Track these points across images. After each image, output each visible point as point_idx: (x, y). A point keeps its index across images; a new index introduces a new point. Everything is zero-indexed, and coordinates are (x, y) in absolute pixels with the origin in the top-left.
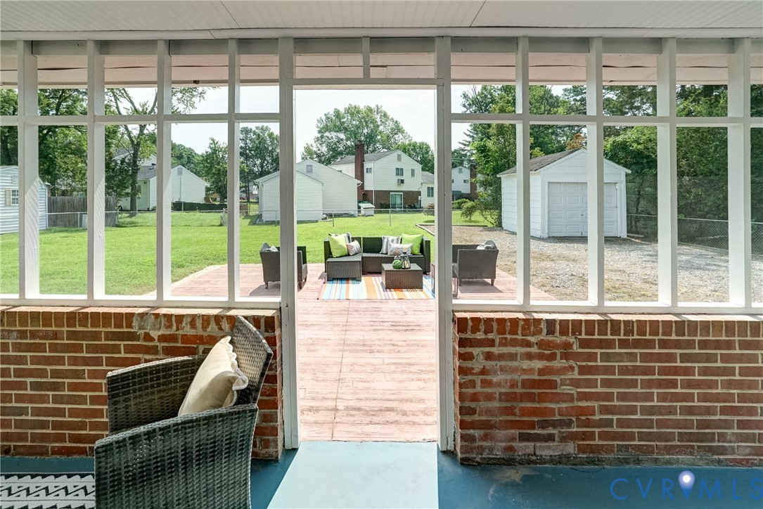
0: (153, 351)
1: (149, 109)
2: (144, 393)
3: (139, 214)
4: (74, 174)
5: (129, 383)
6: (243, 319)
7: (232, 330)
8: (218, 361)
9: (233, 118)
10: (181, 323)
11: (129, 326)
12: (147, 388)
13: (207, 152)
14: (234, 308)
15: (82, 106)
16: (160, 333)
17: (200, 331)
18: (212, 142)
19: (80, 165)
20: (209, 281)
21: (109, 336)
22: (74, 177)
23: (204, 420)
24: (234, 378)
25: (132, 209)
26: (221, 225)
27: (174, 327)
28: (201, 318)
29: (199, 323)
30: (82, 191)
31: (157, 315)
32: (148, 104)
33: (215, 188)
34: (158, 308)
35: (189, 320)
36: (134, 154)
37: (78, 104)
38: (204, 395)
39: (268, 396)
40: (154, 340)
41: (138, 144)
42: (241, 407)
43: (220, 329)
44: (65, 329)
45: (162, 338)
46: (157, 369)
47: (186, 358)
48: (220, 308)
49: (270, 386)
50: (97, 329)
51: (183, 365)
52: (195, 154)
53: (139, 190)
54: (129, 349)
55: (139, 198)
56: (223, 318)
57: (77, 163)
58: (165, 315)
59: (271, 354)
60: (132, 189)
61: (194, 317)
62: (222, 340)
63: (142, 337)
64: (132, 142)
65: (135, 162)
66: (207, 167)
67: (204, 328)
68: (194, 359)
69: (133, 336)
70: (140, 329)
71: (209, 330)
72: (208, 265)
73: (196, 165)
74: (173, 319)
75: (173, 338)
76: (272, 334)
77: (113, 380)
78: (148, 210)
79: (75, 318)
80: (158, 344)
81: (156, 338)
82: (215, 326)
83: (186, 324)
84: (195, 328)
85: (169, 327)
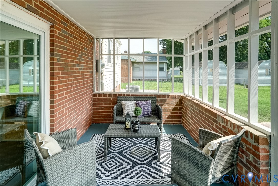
0: (221, 130)
14: (249, 126)
16: (223, 124)
17: (232, 129)
28: (233, 124)
34: (226, 115)
44: (205, 113)
48: (244, 124)
50: (210, 116)
54: (216, 126)
56: (240, 127)
58: (224, 118)
61: (231, 123)
63: (218, 123)
69: (216, 122)
70: (218, 120)
71: (235, 130)
74: (226, 120)
75: (225, 128)
76: (258, 145)
77: (200, 130)
79: (207, 110)
80: (222, 128)
81: (222, 126)
82: (237, 130)
83: (229, 124)
84: (231, 127)
85: (225, 123)
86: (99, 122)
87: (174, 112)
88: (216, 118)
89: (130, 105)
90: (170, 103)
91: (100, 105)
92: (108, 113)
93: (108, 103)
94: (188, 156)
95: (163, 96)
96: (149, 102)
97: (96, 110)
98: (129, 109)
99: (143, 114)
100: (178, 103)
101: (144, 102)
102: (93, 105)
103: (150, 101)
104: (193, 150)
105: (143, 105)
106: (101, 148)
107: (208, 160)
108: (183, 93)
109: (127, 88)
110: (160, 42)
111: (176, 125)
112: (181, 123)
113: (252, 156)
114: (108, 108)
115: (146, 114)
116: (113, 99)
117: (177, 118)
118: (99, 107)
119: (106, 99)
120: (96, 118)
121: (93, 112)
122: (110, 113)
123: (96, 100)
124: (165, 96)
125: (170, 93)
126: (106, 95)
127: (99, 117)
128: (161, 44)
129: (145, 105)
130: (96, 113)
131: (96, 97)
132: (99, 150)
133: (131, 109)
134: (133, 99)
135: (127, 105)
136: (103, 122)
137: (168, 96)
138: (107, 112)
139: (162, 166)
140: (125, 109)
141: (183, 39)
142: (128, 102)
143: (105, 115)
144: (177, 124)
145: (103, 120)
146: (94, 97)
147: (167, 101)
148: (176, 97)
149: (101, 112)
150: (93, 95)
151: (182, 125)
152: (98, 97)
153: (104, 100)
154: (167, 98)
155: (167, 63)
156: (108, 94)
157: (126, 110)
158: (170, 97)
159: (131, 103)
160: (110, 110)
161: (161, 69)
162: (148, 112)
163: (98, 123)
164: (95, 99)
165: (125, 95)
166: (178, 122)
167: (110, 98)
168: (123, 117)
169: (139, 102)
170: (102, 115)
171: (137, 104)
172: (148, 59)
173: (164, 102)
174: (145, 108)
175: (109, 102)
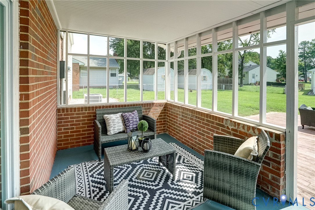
0: (229, 133)
1: (248, 42)
2: (224, 145)
3: (244, 86)
4: (221, 70)
5: (219, 140)
6: (264, 131)
7: (259, 134)
8: (249, 143)
9: (262, 46)
10: (239, 126)
11: (222, 122)
12: (225, 144)
13: (277, 58)
14: (262, 126)
15: (224, 45)
16: (232, 127)
17: (246, 131)
18: (280, 52)
19: (223, 67)
20: (269, 118)
21: (217, 124)
22: (221, 71)
23: (237, 159)
24: (252, 150)
25: (241, 84)
26: (284, 93)
27: (237, 127)
28: (247, 126)
29: (246, 128)
30: (223, 76)
31: (231, 121)
32: (247, 40)
33: (282, 75)
34: (232, 119)
35: (242, 125)
36: (242, 61)
37: (222, 45)
38: (241, 152)
39: (276, 169)
40: (230, 129)
41: (243, 57)
42: (253, 162)
43: (254, 132)
44: (206, 118)
45: (233, 130)
46: (229, 139)
47: (239, 139)
48: (256, 125)
49: (277, 165)
50: (213, 121)
51: (238, 141)
52: (272, 59)
53: (244, 76)
54: (222, 130)
55: (244, 79)
56: (255, 128)
57: (222, 66)
58: (234, 122)
59: (269, 147)
60: (241, 76)
61: (244, 125)
62: (254, 137)
63: (226, 127)
64: (241, 56)
65: (242, 65)
66: (278, 65)
67: (248, 130)
68: (242, 140)
69: (223, 126)
70: (226, 124)
71: (250, 131)
72: (271, 111)
73: (272, 64)
74: (237, 124)
75: (236, 130)
76: (279, 142)
77: (215, 137)
78: (248, 84)
79: (208, 115)
80: (231, 131)
81: (231, 129)
82: (252, 131)
83: (241, 127)
84: (244, 129)
85: (235, 126)
86: (68, 147)
87: (159, 120)
88: (223, 123)
89: (115, 119)
90: (155, 112)
91: (69, 124)
92: (81, 133)
93: (81, 119)
94: (229, 167)
95: (147, 104)
96: (136, 113)
97: (63, 131)
98: (115, 123)
99: (132, 127)
100: (162, 111)
101: (130, 113)
102: (58, 124)
103: (136, 111)
104: (236, 160)
105: (131, 117)
106: (94, 184)
107: (256, 166)
108: (166, 100)
109: (86, 97)
110: (111, 46)
111: (160, 134)
112: (165, 131)
113: (272, 152)
114: (81, 126)
115: (135, 128)
116: (88, 113)
117: (161, 127)
118: (68, 125)
119: (79, 114)
120: (63, 142)
121: (58, 135)
122: (84, 133)
123: (63, 117)
124: (150, 104)
125: (153, 101)
126: (79, 108)
127: (68, 140)
128: (111, 48)
129: (133, 116)
130: (63, 135)
131: (62, 113)
132: (92, 188)
133: (117, 123)
134: (116, 111)
135: (112, 119)
136: (74, 146)
137: (153, 104)
138: (80, 131)
139: (179, 184)
140: (110, 124)
141: (165, 44)
142: (112, 115)
143: (76, 135)
144: (162, 133)
145: (73, 143)
146: (59, 114)
147: (152, 110)
148: (160, 105)
149: (71, 132)
150: (58, 110)
151: (167, 133)
152: (65, 113)
153: (75, 116)
154: (152, 106)
155: (119, 68)
156: (80, 106)
157: (111, 126)
158: (154, 105)
159: (116, 116)
160: (84, 128)
161: (113, 75)
162: (136, 125)
163: (66, 148)
164: (61, 115)
165: (104, 106)
166: (163, 131)
167: (84, 112)
168: (107, 135)
169: (126, 114)
170: (73, 135)
171: (123, 117)
172: (98, 63)
173: (149, 112)
174: (133, 120)
175: (83, 117)
